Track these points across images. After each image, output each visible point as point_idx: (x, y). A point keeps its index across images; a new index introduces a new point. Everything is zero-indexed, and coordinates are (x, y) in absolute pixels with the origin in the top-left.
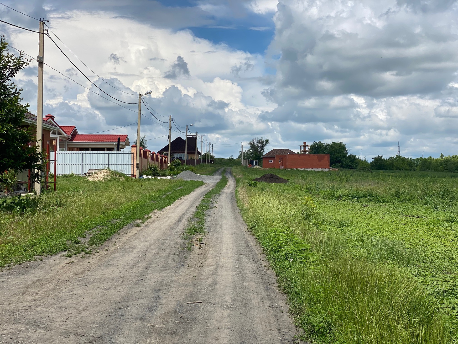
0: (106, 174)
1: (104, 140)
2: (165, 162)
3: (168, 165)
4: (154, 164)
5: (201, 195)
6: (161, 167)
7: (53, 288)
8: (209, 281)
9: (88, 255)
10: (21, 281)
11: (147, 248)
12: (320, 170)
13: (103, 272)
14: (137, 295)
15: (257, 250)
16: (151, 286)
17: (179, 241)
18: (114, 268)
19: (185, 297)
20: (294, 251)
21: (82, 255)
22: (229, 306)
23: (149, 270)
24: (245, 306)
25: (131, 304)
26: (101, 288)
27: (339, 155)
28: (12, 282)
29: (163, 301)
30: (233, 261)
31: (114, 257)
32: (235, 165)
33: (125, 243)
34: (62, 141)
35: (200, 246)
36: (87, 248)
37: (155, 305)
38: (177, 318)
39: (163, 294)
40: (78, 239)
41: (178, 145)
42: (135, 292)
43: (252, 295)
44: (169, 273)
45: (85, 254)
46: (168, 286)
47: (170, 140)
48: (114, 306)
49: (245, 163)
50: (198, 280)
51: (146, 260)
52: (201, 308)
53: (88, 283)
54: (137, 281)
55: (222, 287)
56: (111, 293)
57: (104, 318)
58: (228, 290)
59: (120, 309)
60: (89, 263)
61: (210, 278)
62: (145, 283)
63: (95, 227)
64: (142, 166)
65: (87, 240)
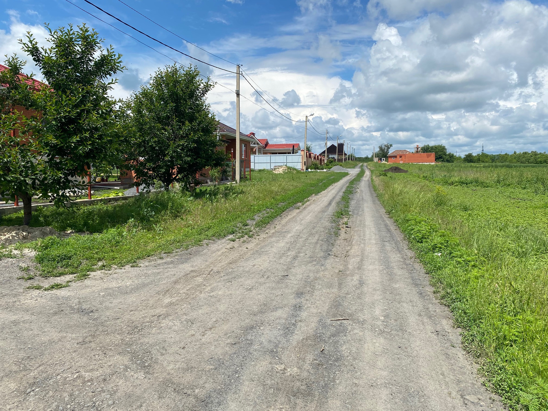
0: (284, 169)
1: (284, 147)
2: (323, 160)
3: (325, 162)
4: (316, 162)
5: (346, 183)
6: (321, 164)
7: (200, 283)
8: (355, 279)
9: (250, 239)
10: (175, 273)
11: (300, 232)
12: (428, 164)
13: (254, 261)
14: (277, 301)
15: (398, 236)
16: (295, 286)
17: (328, 224)
18: (265, 256)
19: (329, 306)
20: (442, 244)
21: (245, 238)
22: (381, 327)
23: (297, 261)
24: (402, 329)
25: (266, 320)
26: (244, 287)
27: (441, 153)
28: (166, 274)
29: (304, 314)
30: (377, 249)
31: (270, 243)
32: (370, 161)
33: (284, 226)
34: (259, 148)
35: (346, 230)
36: (252, 231)
37: (293, 322)
38: (316, 353)
39: (305, 301)
40: (248, 222)
41: (331, 150)
42: (276, 296)
43: (406, 307)
44: (315, 265)
45: (248, 238)
46: (312, 287)
47: (327, 146)
48: (247, 321)
49: (376, 160)
50: (344, 277)
51: (297, 247)
52: (348, 332)
53: (235, 277)
54: (282, 278)
55: (370, 290)
56: (251, 296)
57: (227, 349)
58: (378, 296)
59: (252, 328)
60: (247, 248)
61: (356, 275)
62: (289, 281)
63: (265, 210)
64: (308, 163)
65: (254, 223)
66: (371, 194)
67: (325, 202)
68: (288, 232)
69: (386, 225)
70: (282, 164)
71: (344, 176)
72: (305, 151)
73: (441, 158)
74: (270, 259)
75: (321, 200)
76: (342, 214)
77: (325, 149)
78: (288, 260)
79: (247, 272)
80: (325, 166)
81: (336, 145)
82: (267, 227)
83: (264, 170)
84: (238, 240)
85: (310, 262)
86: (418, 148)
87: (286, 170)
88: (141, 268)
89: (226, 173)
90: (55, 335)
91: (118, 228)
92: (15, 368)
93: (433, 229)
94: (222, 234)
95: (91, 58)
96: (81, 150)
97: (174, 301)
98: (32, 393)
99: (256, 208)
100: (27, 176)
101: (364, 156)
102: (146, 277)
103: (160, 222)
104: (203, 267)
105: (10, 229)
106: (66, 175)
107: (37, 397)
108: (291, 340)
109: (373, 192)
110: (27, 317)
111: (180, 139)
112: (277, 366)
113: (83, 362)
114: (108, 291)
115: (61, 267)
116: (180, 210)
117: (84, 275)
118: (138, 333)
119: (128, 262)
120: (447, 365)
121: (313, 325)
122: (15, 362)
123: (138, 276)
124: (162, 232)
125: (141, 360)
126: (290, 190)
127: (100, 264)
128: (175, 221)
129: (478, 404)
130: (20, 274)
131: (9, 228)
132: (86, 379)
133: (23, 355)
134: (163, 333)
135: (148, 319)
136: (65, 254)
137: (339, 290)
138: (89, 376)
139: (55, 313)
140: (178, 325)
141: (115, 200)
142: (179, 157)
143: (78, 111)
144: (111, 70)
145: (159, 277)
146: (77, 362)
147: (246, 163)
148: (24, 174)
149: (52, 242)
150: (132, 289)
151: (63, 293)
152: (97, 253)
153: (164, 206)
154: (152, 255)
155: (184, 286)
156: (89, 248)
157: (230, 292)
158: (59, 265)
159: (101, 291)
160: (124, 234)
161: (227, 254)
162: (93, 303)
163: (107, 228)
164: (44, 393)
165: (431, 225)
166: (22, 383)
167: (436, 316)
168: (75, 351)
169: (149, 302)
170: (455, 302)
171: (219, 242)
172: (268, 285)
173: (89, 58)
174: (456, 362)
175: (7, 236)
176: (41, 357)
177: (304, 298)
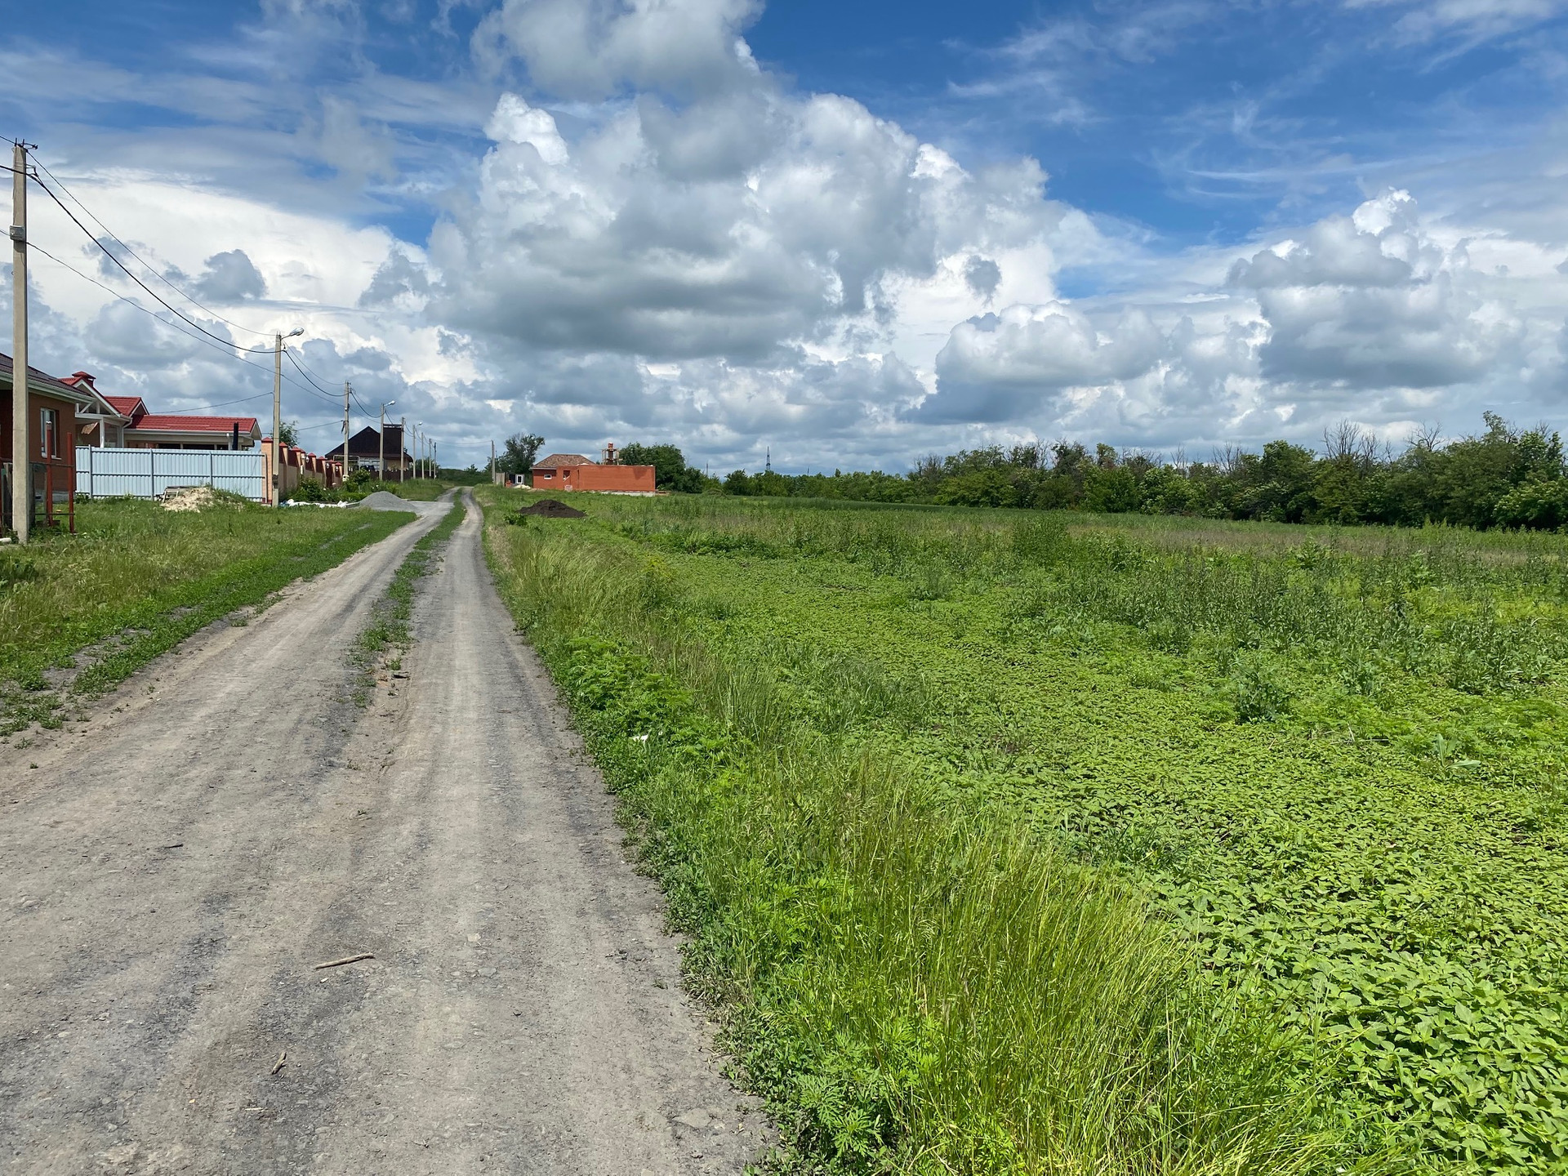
0: (202, 496)
1: (204, 428)
2: (338, 473)
3: (344, 480)
4: (313, 477)
5: (407, 543)
6: (329, 483)
8: (405, 833)
9: (50, 734)
11: (240, 702)
12: (638, 494)
13: (56, 810)
14: (132, 936)
15: (543, 692)
16: (203, 876)
17: (337, 672)
18: (103, 790)
19: (316, 926)
20: (651, 709)
21: (28, 734)
22: (471, 966)
23: (217, 797)
24: (528, 961)
25: (84, 1003)
26: (6, 904)
27: (671, 467)
29: (224, 965)
30: (479, 736)
31: (125, 742)
32: (480, 482)
33: (185, 682)
34: (111, 426)
35: (394, 686)
36: (58, 707)
37: (183, 994)
38: (256, 1081)
39: (235, 922)
40: (46, 675)
41: (364, 443)
42: (131, 919)
43: (546, 896)
44: (280, 802)
45: (41, 730)
46: (262, 872)
47: (347, 432)
48: (7, 1019)
49: (499, 479)
50: (373, 828)
51: (222, 751)
52: (367, 995)
54: (158, 855)
55: (448, 859)
56: (32, 930)
58: (469, 875)
59: (24, 1040)
60: (34, 767)
61: (408, 818)
62: (184, 864)
63: (118, 632)
64: (285, 482)
65: (73, 678)
66: (480, 576)
67: (333, 601)
68: (196, 702)
69: (513, 666)
70: (195, 482)
71: (403, 524)
72: (276, 442)
73: (670, 480)
74: (123, 797)
75: (322, 596)
76: (384, 639)
77: (343, 440)
78: (188, 795)
79: (25, 849)
80: (341, 492)
81: (378, 429)
82: (123, 688)
83: (126, 500)
85: (266, 794)
86: (611, 453)
87: (207, 500)
93: (632, 671)
99: (83, 625)
101: (464, 467)
108: (171, 1057)
109: (486, 572)
112: (109, 1155)
120: (641, 1041)
121: (254, 993)
126: (217, 566)
129: (708, 1129)
137: (352, 872)
165: (628, 659)
167: (623, 908)
170: (673, 864)
172: (101, 885)
174: (663, 1027)
177: (231, 912)
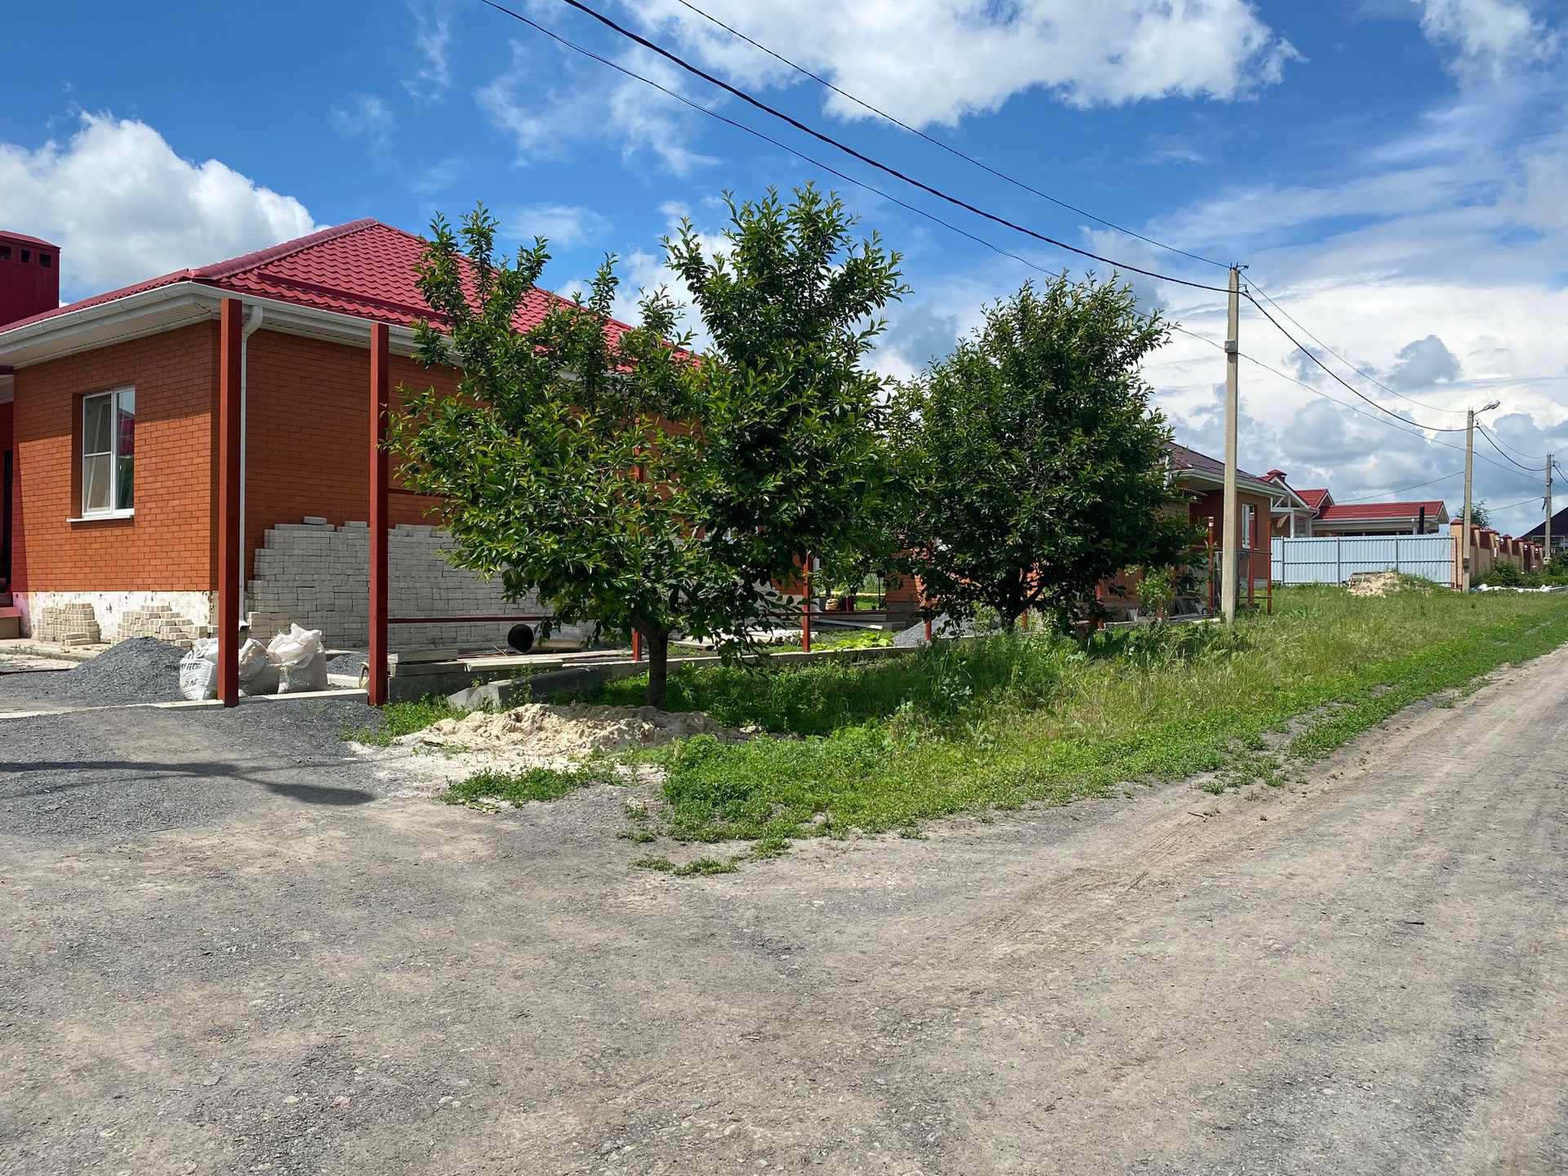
0: (1389, 581)
1: (1388, 515)
2: (1537, 556)
3: (1546, 562)
4: (1509, 559)
6: (1527, 566)
7: (1105, 911)
9: (1273, 791)
10: (1029, 870)
11: (1461, 783)
13: (1289, 862)
14: (1384, 1008)
16: (1453, 963)
18: (1332, 851)
21: (1255, 788)
23: (1455, 879)
25: (1345, 1065)
26: (1256, 943)
28: (1002, 870)
29: (1498, 1071)
31: (1346, 808)
33: (1395, 758)
34: (1301, 518)
36: (1279, 767)
37: (1454, 1090)
39: (1500, 1024)
40: (1264, 737)
42: (1379, 989)
44: (1532, 900)
45: (1265, 786)
46: (1525, 975)
47: (1549, 510)
48: (1270, 1057)
51: (1452, 832)
53: (1223, 907)
54: (1400, 929)
56: (1284, 975)
57: (1200, 1140)
59: (1290, 1084)
60: (1264, 819)
62: (1429, 944)
63: (1323, 704)
64: (1476, 565)
65: (1288, 742)
68: (1416, 778)
70: (1382, 568)
72: (1468, 524)
74: (1350, 861)
75: (1538, 682)
78: (1421, 871)
79: (1266, 894)
80: (1542, 576)
82: (1335, 757)
83: (1316, 585)
84: (1232, 790)
85: (1512, 887)
87: (1394, 585)
88: (928, 842)
89: (1192, 587)
90: (687, 1001)
91: (872, 727)
92: (582, 1074)
94: (1178, 769)
95: (823, 272)
96: (787, 512)
97: (1023, 953)
98: (614, 1156)
99: (1292, 695)
100: (659, 578)
102: (941, 869)
103: (986, 718)
104: (1115, 861)
105: (617, 713)
106: (749, 580)
107: (625, 1169)
108: (1449, 1158)
110: (626, 941)
111: (1051, 482)
113: (751, 1092)
114: (835, 896)
115: (722, 818)
116: (1045, 689)
117: (777, 846)
118: (910, 1035)
119: (894, 822)
122: (585, 1059)
123: (919, 866)
124: (990, 746)
125: (914, 1122)
126: (1413, 647)
127: (819, 818)
128: (1028, 717)
130: (624, 825)
131: (613, 710)
132: (756, 1148)
133: (605, 1040)
134: (986, 1046)
135: (942, 998)
136: (733, 783)
138: (764, 1137)
139: (695, 941)
140: (1034, 1030)
141: (869, 655)
142: (1048, 534)
143: (784, 410)
144: (871, 298)
145: (979, 875)
146: (736, 1091)
147: (1254, 563)
148: (652, 573)
149: (705, 750)
150: (901, 900)
151: (719, 886)
152: (812, 789)
153: (1000, 675)
154: (962, 809)
155: (1056, 911)
156: (795, 772)
157: (1207, 952)
158: (718, 811)
159: (816, 894)
160: (885, 743)
161: (1197, 831)
162: (793, 927)
163: (843, 724)
164: (644, 1161)
166: (594, 1119)
168: (733, 1057)
169: (947, 945)
171: (1169, 791)
172: (1345, 946)
173: (818, 273)
175: (609, 729)
176: (649, 1055)
177: (1492, 1010)
